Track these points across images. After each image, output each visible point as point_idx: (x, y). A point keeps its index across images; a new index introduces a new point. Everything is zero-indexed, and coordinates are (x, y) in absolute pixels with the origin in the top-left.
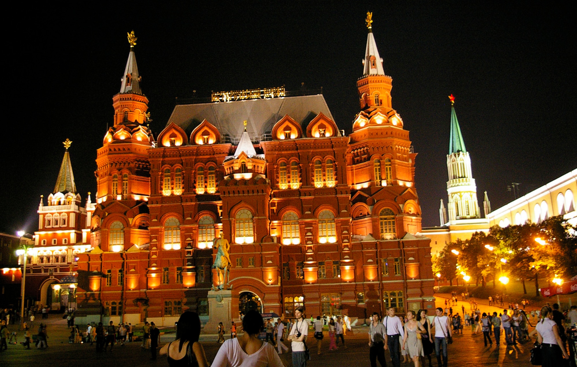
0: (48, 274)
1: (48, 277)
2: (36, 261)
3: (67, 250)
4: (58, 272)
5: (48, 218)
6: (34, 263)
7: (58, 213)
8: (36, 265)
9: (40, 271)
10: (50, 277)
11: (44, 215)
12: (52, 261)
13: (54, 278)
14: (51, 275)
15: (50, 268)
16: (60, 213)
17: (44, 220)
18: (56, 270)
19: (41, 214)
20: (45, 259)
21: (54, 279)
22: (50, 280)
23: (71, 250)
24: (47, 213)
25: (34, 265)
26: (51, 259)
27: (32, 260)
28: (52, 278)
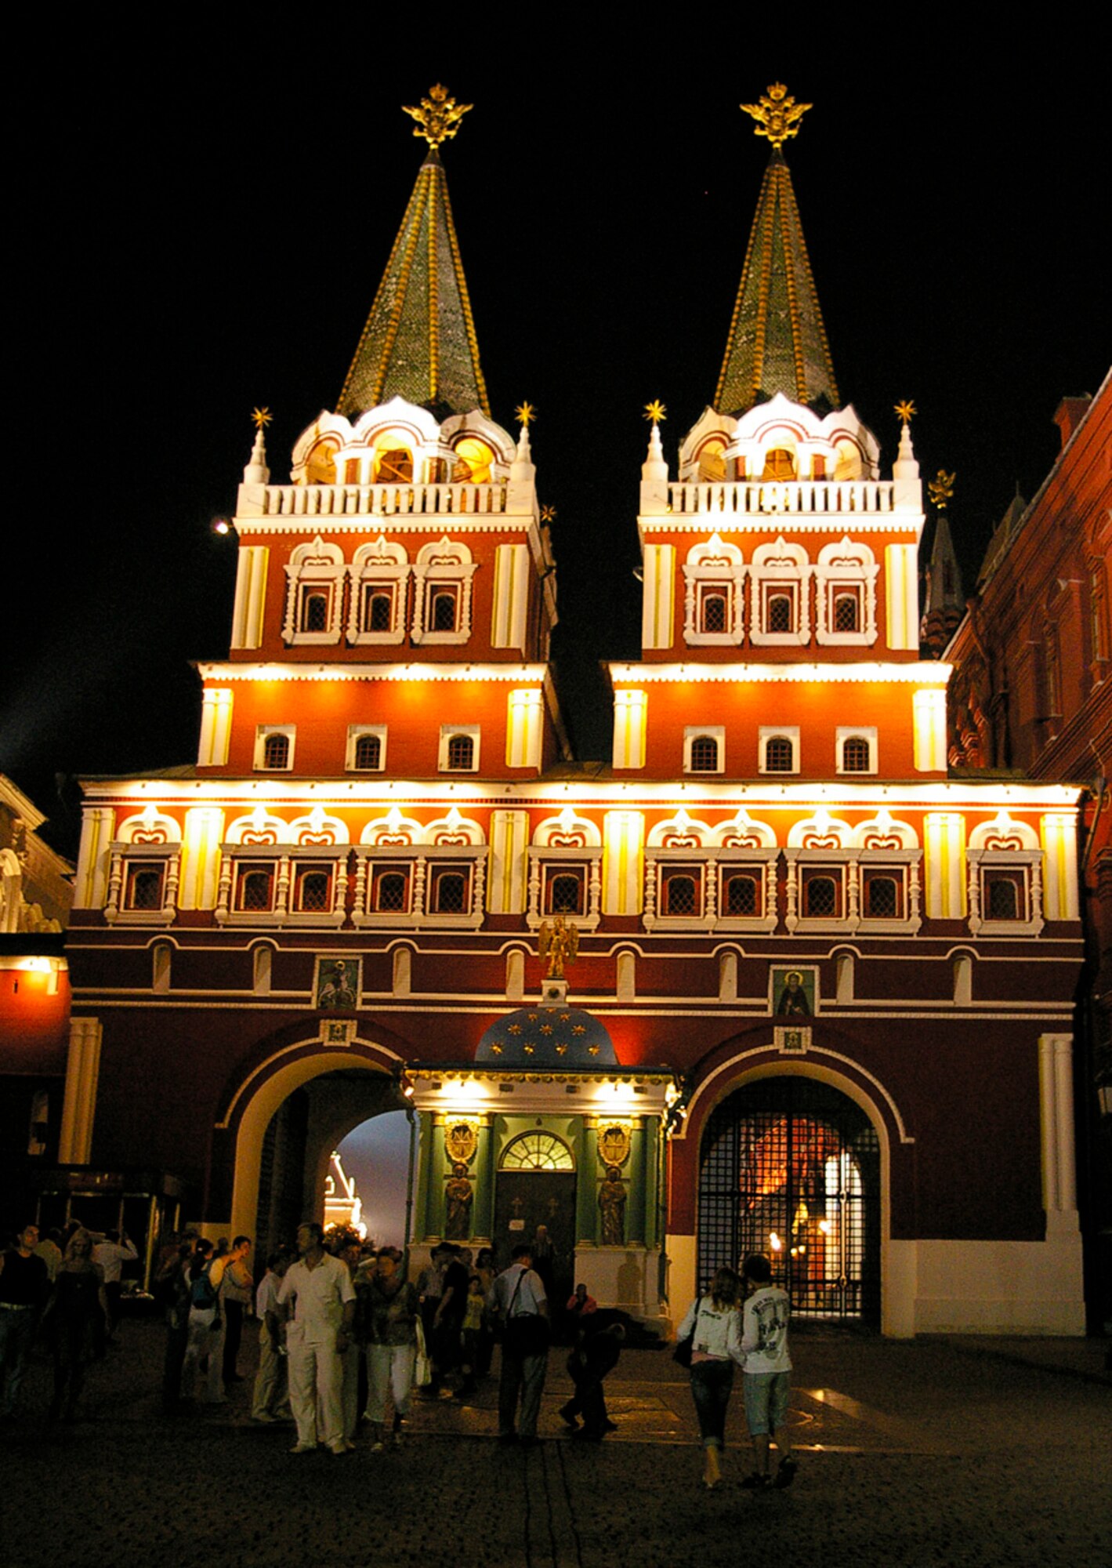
0: (312, 998)
1: (307, 1024)
2: (210, 885)
3: (484, 819)
4: (402, 988)
5: (309, 572)
6: (188, 904)
7: (393, 536)
8: (208, 917)
9: (238, 971)
10: (325, 1025)
11: (280, 545)
12: (350, 896)
13: (352, 1037)
14: (338, 1008)
15: (322, 952)
16: (412, 541)
17: (277, 580)
18: (379, 974)
19: (256, 539)
20: (284, 877)
21: (355, 1048)
22: (319, 1048)
23: (522, 818)
24: (308, 537)
25: (182, 917)
26: (340, 878)
27: (170, 878)
28: (337, 1034)
